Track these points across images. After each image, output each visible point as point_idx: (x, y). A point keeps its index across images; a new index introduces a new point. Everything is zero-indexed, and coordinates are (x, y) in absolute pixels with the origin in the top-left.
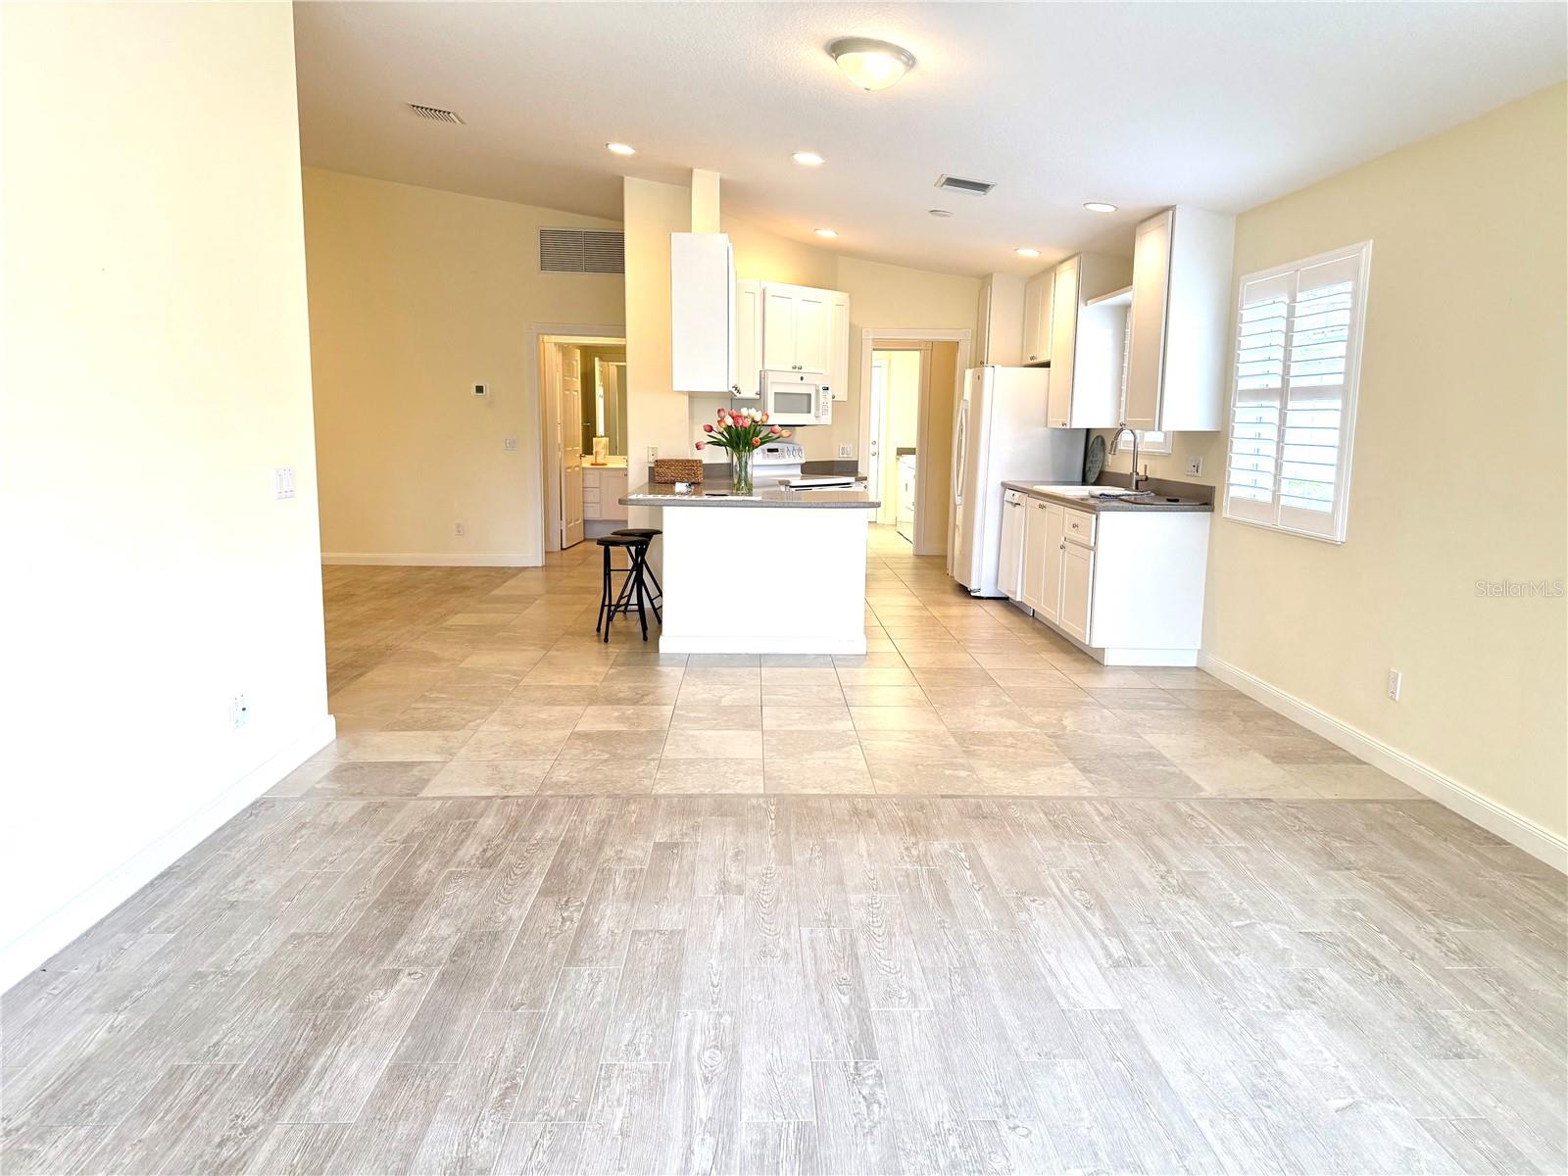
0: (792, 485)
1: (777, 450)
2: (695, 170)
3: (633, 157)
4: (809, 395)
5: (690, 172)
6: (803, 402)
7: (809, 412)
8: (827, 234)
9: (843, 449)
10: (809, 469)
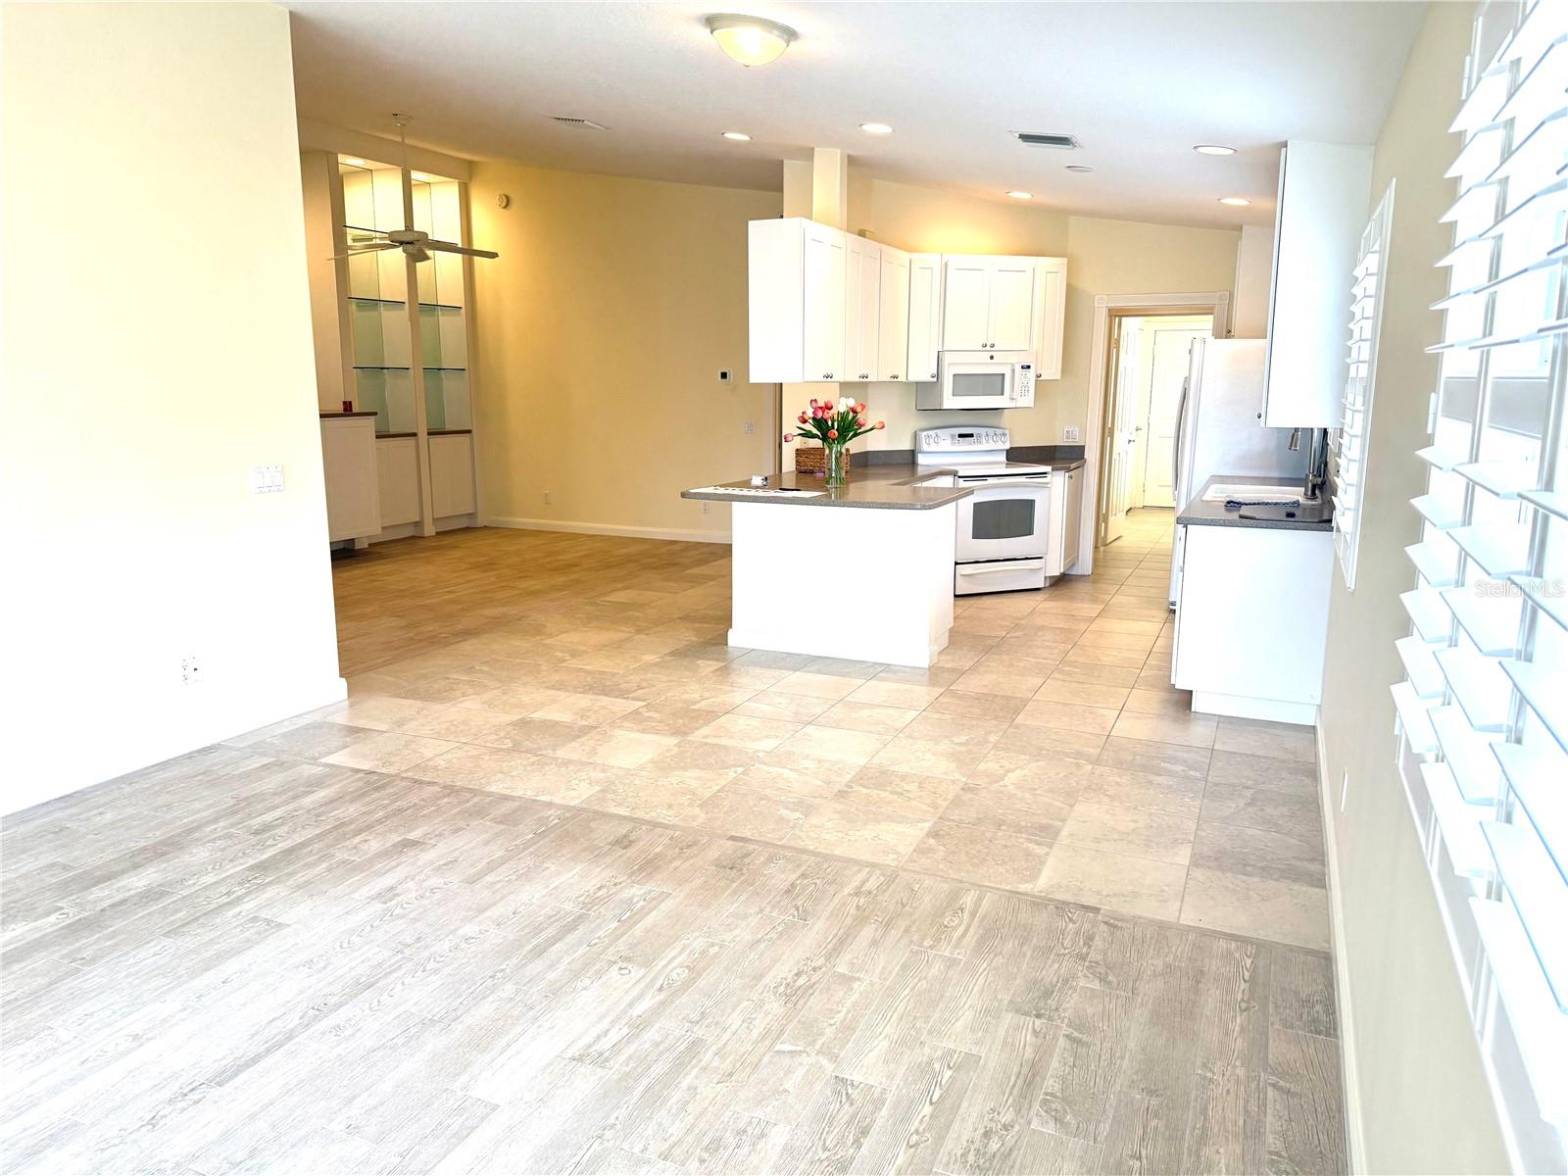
0: (960, 474)
1: (971, 435)
2: (817, 150)
3: (749, 143)
4: (1003, 375)
5: (813, 149)
6: (994, 383)
7: (1002, 394)
8: (1023, 196)
9: (1068, 432)
10: (1016, 455)
